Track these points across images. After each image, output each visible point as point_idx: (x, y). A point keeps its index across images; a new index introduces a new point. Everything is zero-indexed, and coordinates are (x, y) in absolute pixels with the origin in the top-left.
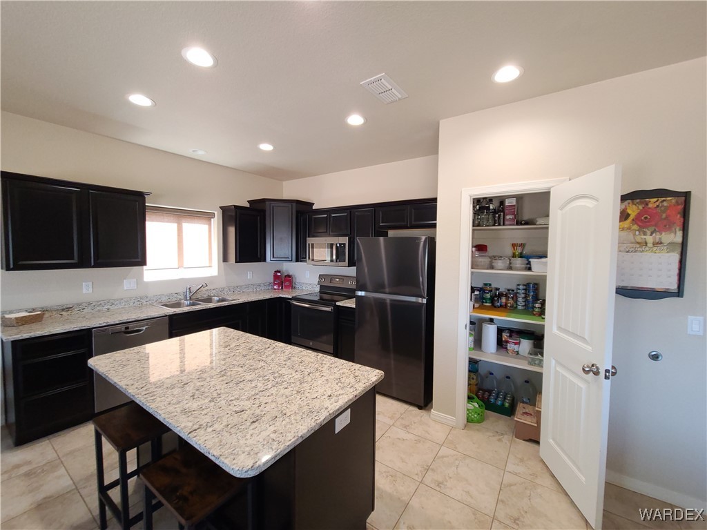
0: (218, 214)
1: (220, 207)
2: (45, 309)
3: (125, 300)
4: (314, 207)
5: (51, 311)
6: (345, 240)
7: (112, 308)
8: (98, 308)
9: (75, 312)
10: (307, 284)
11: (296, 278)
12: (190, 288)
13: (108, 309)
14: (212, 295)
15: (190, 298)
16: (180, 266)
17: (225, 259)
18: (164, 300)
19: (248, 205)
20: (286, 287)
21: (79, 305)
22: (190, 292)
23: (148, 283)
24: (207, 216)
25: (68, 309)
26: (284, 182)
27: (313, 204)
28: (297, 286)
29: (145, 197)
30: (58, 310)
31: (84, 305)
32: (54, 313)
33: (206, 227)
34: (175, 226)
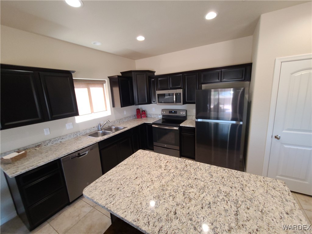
0: (107, 81)
1: (108, 77)
2: (25, 148)
3: (69, 135)
4: (156, 74)
5: (29, 149)
6: (180, 91)
7: (62, 141)
8: (55, 142)
9: (43, 147)
10: (154, 114)
11: (147, 112)
12: (100, 124)
13: (61, 142)
14: (110, 125)
15: (101, 129)
16: (92, 112)
17: (114, 106)
18: (88, 132)
19: (120, 75)
20: (144, 117)
21: (44, 142)
22: (100, 126)
23: (78, 124)
24: (101, 83)
25: (39, 146)
26: (136, 61)
27: (155, 72)
28: (148, 116)
29: (72, 74)
30: (33, 147)
31: (47, 142)
32: (31, 149)
33: (102, 88)
34: (86, 89)
